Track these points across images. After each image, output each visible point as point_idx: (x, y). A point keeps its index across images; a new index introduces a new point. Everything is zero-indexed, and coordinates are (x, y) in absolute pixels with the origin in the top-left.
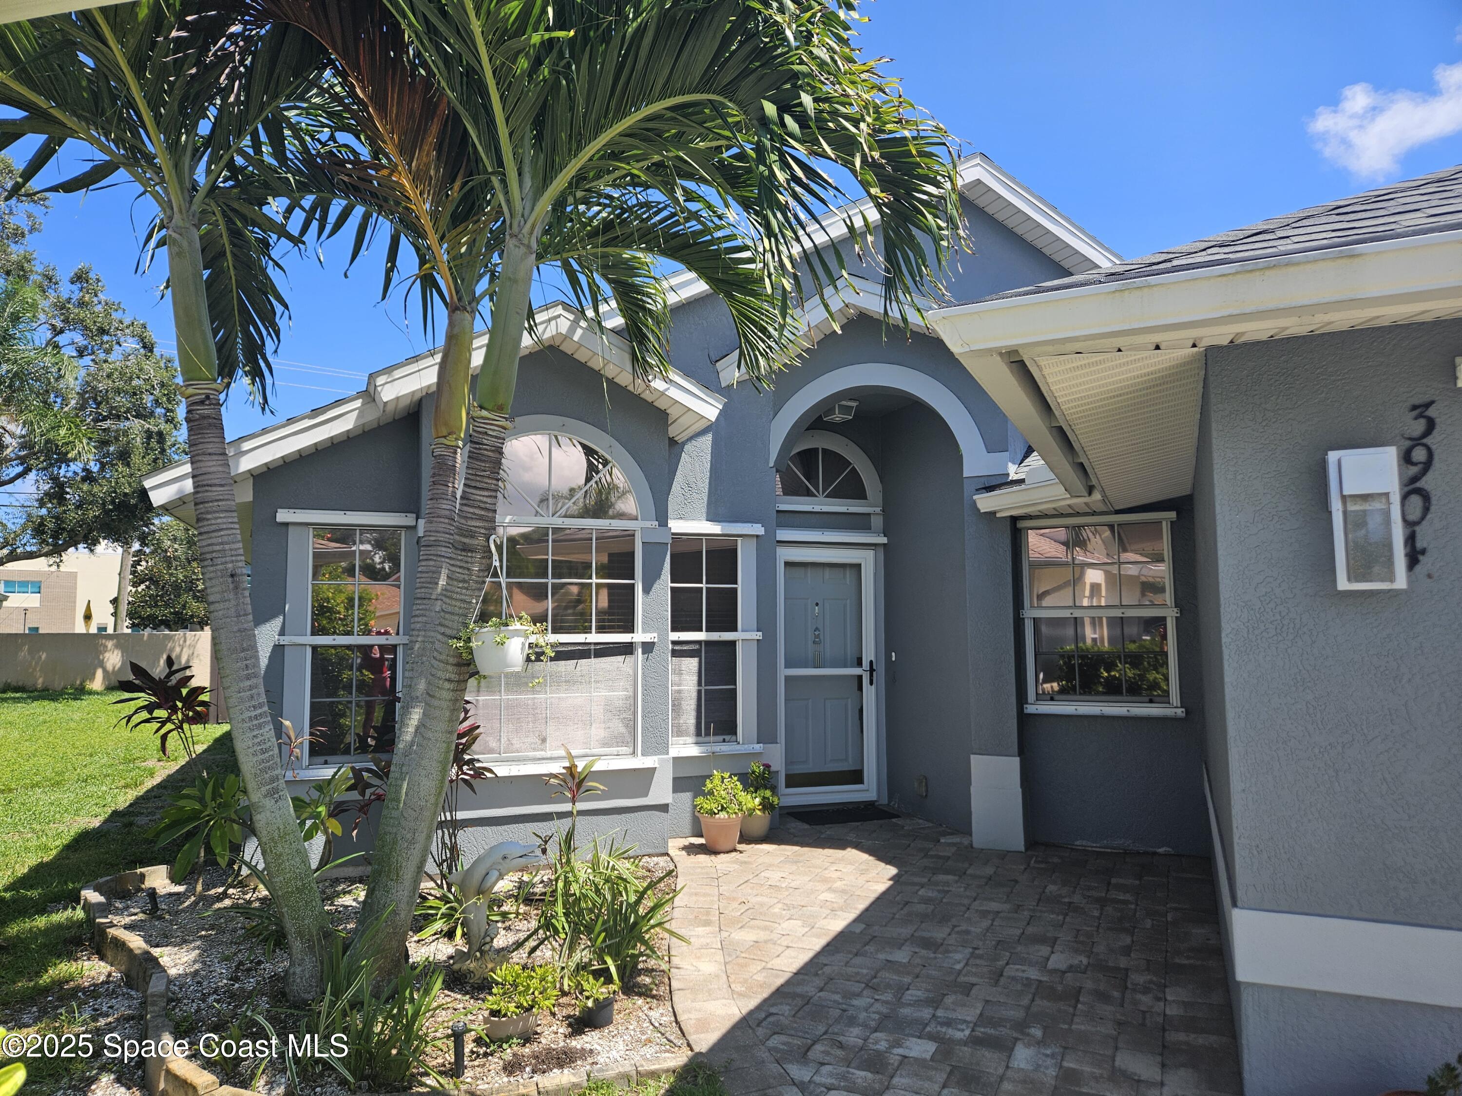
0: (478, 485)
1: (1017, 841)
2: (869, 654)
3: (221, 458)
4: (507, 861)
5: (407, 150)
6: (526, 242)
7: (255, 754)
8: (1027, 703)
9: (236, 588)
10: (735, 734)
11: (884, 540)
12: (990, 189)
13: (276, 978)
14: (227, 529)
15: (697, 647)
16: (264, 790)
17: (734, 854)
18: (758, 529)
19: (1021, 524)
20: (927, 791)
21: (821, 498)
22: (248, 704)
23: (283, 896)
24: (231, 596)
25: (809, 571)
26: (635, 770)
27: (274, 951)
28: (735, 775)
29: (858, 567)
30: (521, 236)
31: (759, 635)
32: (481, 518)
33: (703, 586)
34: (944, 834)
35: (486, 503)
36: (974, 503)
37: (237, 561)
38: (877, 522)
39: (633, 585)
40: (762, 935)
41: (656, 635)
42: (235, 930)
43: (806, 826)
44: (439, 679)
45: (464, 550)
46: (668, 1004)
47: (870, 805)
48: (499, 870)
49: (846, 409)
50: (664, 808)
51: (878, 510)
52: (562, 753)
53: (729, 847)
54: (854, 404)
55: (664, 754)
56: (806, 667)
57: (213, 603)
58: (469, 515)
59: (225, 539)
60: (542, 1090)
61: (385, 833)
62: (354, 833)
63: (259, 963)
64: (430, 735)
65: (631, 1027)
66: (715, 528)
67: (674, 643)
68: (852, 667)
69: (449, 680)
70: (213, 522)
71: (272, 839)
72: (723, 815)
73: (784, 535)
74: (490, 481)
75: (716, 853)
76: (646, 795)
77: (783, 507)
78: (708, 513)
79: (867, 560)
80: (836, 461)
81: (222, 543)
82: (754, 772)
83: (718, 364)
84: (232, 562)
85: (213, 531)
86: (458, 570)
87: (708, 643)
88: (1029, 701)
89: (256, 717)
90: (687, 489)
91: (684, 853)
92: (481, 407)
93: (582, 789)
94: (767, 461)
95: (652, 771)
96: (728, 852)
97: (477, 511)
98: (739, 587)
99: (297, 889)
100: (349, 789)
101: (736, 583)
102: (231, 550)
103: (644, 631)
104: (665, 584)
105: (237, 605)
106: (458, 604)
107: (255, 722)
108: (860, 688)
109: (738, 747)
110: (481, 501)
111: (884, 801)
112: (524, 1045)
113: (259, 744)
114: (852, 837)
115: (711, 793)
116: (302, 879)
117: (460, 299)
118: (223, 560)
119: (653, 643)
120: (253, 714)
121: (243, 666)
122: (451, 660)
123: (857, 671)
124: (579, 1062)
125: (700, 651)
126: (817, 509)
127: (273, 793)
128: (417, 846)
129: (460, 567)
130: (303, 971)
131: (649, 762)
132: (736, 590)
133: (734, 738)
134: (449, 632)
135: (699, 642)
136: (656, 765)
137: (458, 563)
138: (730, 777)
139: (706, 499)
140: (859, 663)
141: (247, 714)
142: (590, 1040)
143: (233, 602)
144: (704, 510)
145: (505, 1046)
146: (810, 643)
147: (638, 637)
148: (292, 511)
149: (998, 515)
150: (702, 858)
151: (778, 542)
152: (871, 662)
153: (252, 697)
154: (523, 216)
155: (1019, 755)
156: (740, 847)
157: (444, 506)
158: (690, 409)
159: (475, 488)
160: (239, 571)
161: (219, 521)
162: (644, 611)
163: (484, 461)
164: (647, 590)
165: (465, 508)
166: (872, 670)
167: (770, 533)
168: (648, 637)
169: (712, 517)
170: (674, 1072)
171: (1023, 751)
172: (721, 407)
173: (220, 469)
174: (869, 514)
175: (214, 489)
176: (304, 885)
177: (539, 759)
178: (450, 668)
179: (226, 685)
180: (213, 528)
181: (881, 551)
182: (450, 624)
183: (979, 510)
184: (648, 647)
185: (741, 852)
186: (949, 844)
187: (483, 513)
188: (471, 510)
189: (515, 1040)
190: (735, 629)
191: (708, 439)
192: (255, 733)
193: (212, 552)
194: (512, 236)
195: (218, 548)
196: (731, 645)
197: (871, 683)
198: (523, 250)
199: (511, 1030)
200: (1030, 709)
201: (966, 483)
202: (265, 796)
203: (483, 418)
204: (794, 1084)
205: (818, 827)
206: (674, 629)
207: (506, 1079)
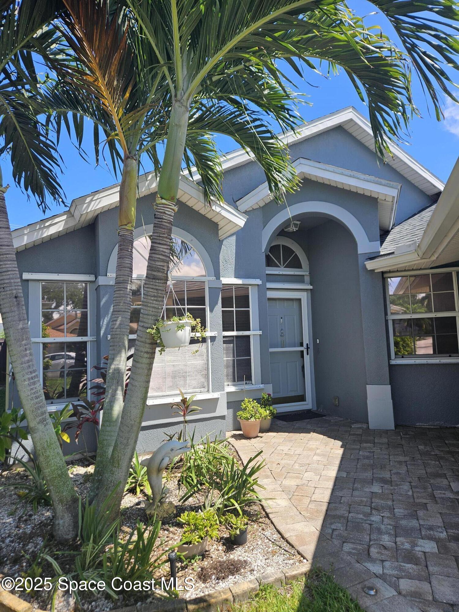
0: (161, 242)
1: (391, 425)
2: (306, 341)
3: (7, 230)
4: (173, 451)
5: (104, 66)
6: (185, 104)
7: (32, 399)
8: (391, 360)
9: (18, 304)
10: (251, 380)
11: (311, 287)
12: (356, 124)
13: (42, 525)
14: (12, 271)
15: (232, 339)
16: (38, 419)
17: (258, 438)
18: (258, 282)
19: (386, 275)
20: (339, 403)
21: (282, 268)
22: (27, 371)
23: (50, 480)
24: (16, 309)
25: (278, 302)
26: (209, 399)
27: (38, 508)
28: (255, 400)
29: (299, 300)
30: (182, 101)
31: (260, 332)
32: (163, 261)
33: (234, 309)
34: (353, 423)
35: (165, 252)
36: (365, 265)
37: (18, 289)
38: (307, 279)
39: (205, 308)
40: (298, 482)
41: (217, 333)
42: (11, 496)
43: (285, 423)
44: (142, 352)
45: (154, 279)
46: (272, 526)
47: (309, 411)
48: (169, 457)
49: (296, 225)
50: (223, 417)
51: (307, 273)
52: (178, 392)
53: (255, 436)
54: (298, 223)
55: (222, 391)
56: (277, 348)
57: (5, 313)
58: (156, 259)
59: (11, 276)
60: (235, 594)
61: (104, 440)
62: (77, 440)
63: (31, 516)
64: (136, 384)
65: (259, 543)
66: (239, 281)
67: (224, 337)
68: (298, 347)
69: (147, 353)
70: (4, 266)
71: (43, 448)
72: (253, 419)
73: (269, 285)
74: (167, 240)
75: (249, 438)
76: (215, 412)
77: (268, 272)
78: (235, 274)
79: (304, 297)
80: (288, 251)
81: (9, 279)
82: (263, 398)
83: (237, 203)
84: (16, 289)
85: (4, 272)
86: (151, 290)
87: (237, 337)
88: (392, 359)
89: (32, 378)
90: (225, 263)
91: (233, 439)
92: (162, 198)
93: (189, 411)
94: (261, 250)
95: (217, 399)
96: (255, 438)
97: (161, 257)
98: (251, 309)
99: (59, 475)
100: (71, 416)
101: (249, 308)
102: (15, 283)
103: (211, 331)
104: (219, 308)
105: (19, 314)
106: (151, 309)
107: (32, 381)
108: (302, 356)
109: (253, 386)
110: (162, 251)
111: (315, 409)
112: (203, 560)
113: (34, 393)
114: (309, 427)
115: (245, 409)
116: (61, 469)
117: (130, 153)
118: (11, 288)
119: (215, 337)
120: (30, 376)
121: (24, 349)
122: (148, 341)
123: (301, 349)
124: (242, 570)
125: (233, 340)
126: (281, 273)
127: (43, 421)
128: (130, 447)
129: (152, 288)
130: (64, 522)
131: (215, 395)
132: (249, 311)
133: (250, 382)
134: (146, 325)
135: (233, 336)
136: (219, 397)
137: (151, 286)
138: (253, 401)
139: (234, 267)
140: (302, 345)
141: (27, 377)
142: (238, 554)
143: (17, 313)
144: (233, 273)
145: (193, 561)
146: (279, 336)
147: (208, 334)
148: (30, 273)
149: (376, 271)
150: (244, 441)
151: (268, 289)
152: (307, 344)
153: (29, 366)
154: (183, 90)
155: (390, 384)
156: (260, 435)
157: (127, 262)
158: (231, 221)
159: (159, 244)
160: (19, 295)
161: (7, 266)
162: (210, 321)
163: (164, 228)
164: (211, 310)
165: (154, 255)
166: (308, 348)
167: (264, 284)
168: (213, 334)
169: (237, 276)
170: (305, 574)
171: (392, 382)
172: (246, 220)
173: (7, 236)
174: (303, 276)
175: (4, 247)
176: (62, 472)
177: (163, 396)
178: (147, 346)
179: (14, 360)
180: (4, 270)
181: (309, 292)
182: (147, 321)
183: (366, 269)
184: (213, 339)
185: (261, 437)
186: (358, 428)
187: (164, 258)
188: (158, 256)
189: (197, 557)
190: (250, 330)
191: (234, 238)
192: (32, 387)
193: (4, 284)
194: (176, 101)
195: (7, 281)
196: (248, 337)
197: (308, 354)
198: (183, 109)
199: (195, 551)
200: (393, 362)
201: (359, 257)
202: (38, 423)
203: (162, 204)
204: (377, 577)
205: (291, 423)
206: (224, 330)
207: (203, 585)
